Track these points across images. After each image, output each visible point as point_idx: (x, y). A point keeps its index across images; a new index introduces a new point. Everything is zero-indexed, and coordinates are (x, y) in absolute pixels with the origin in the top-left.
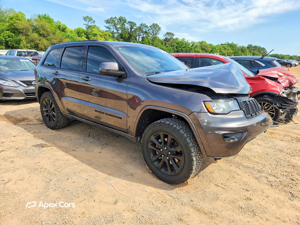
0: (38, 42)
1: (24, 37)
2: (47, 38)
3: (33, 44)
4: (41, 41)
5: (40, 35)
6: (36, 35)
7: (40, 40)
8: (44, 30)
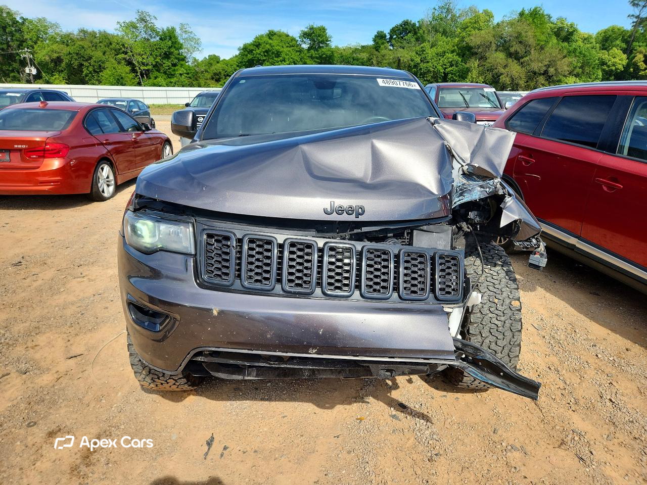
0: (502, 70)
1: (477, 63)
2: (522, 60)
3: (489, 76)
4: (507, 69)
5: (510, 55)
6: (500, 56)
7: (506, 66)
8: (520, 42)
